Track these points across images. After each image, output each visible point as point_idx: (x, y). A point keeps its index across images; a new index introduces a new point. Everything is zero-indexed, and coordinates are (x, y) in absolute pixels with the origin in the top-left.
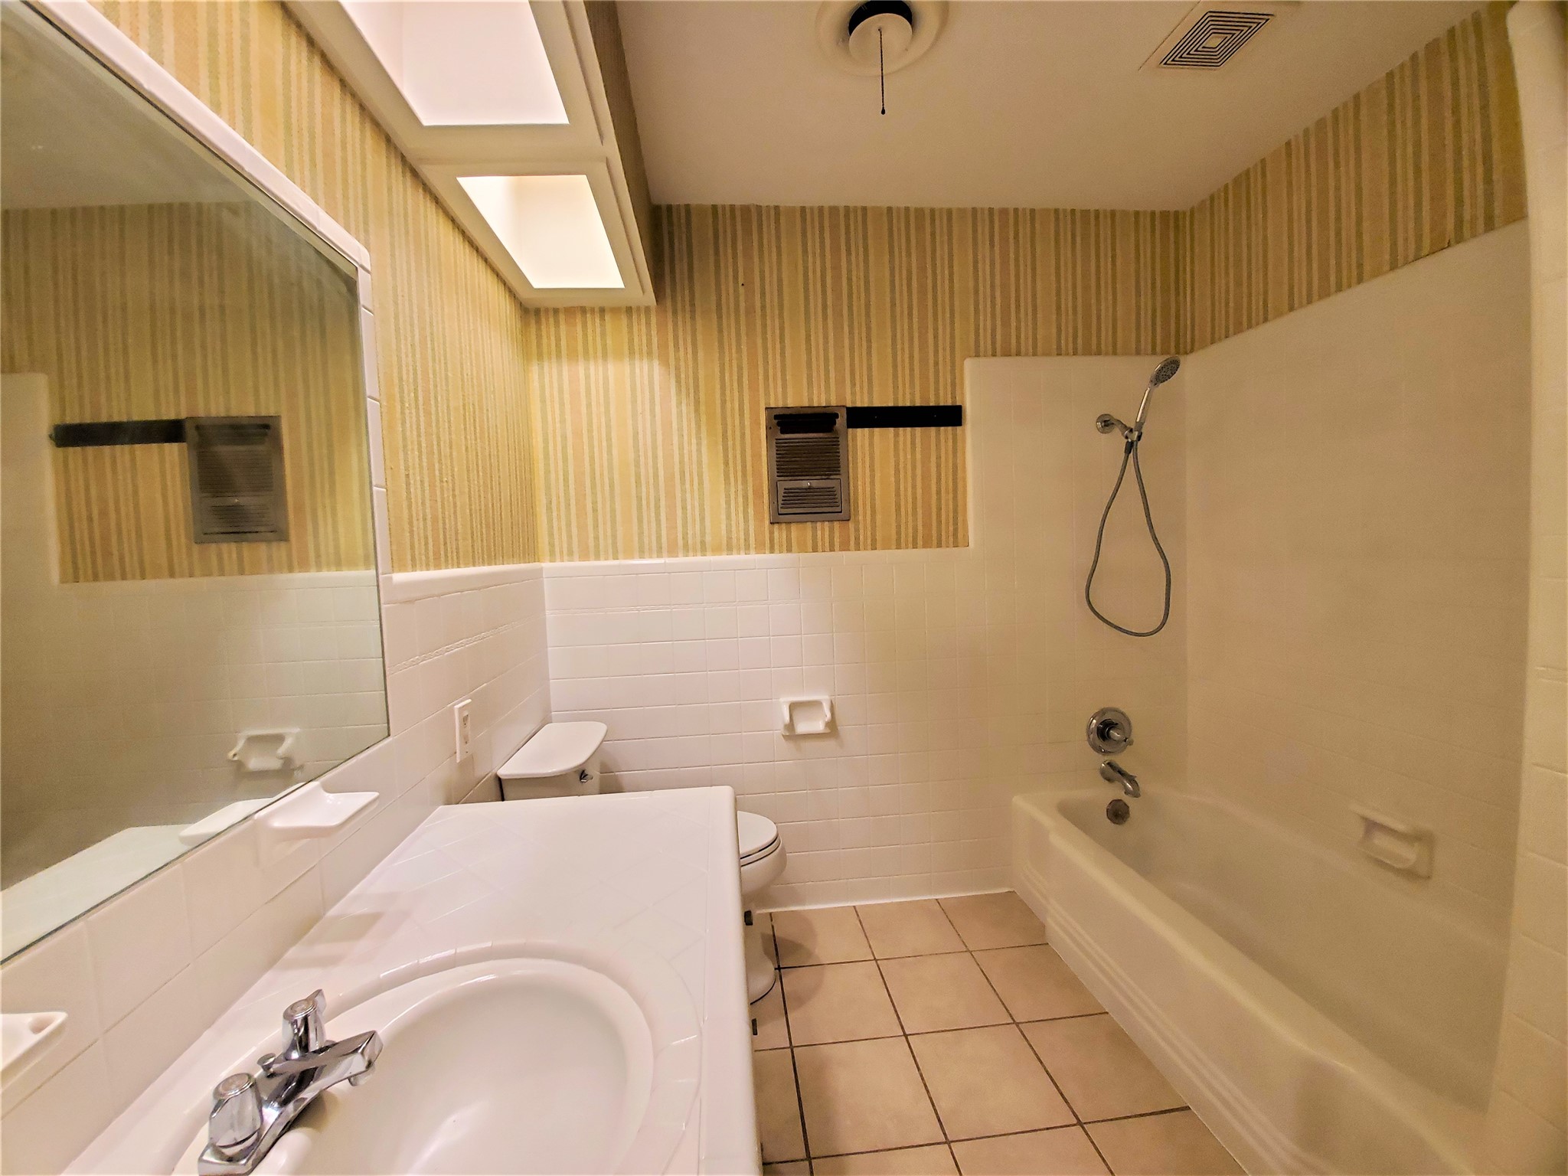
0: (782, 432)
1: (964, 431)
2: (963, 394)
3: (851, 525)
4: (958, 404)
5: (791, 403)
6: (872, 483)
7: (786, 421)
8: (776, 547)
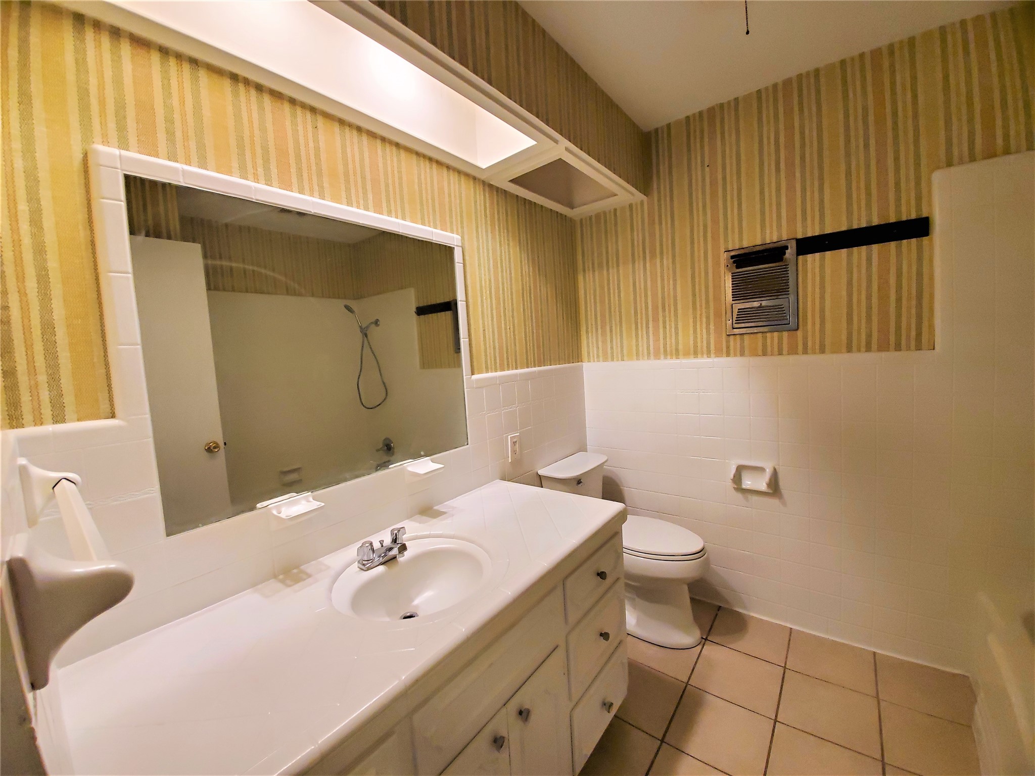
0: (737, 267)
1: (931, 241)
2: (930, 204)
3: (799, 333)
4: (924, 215)
5: (745, 244)
6: (822, 298)
7: (742, 259)
8: (732, 352)
